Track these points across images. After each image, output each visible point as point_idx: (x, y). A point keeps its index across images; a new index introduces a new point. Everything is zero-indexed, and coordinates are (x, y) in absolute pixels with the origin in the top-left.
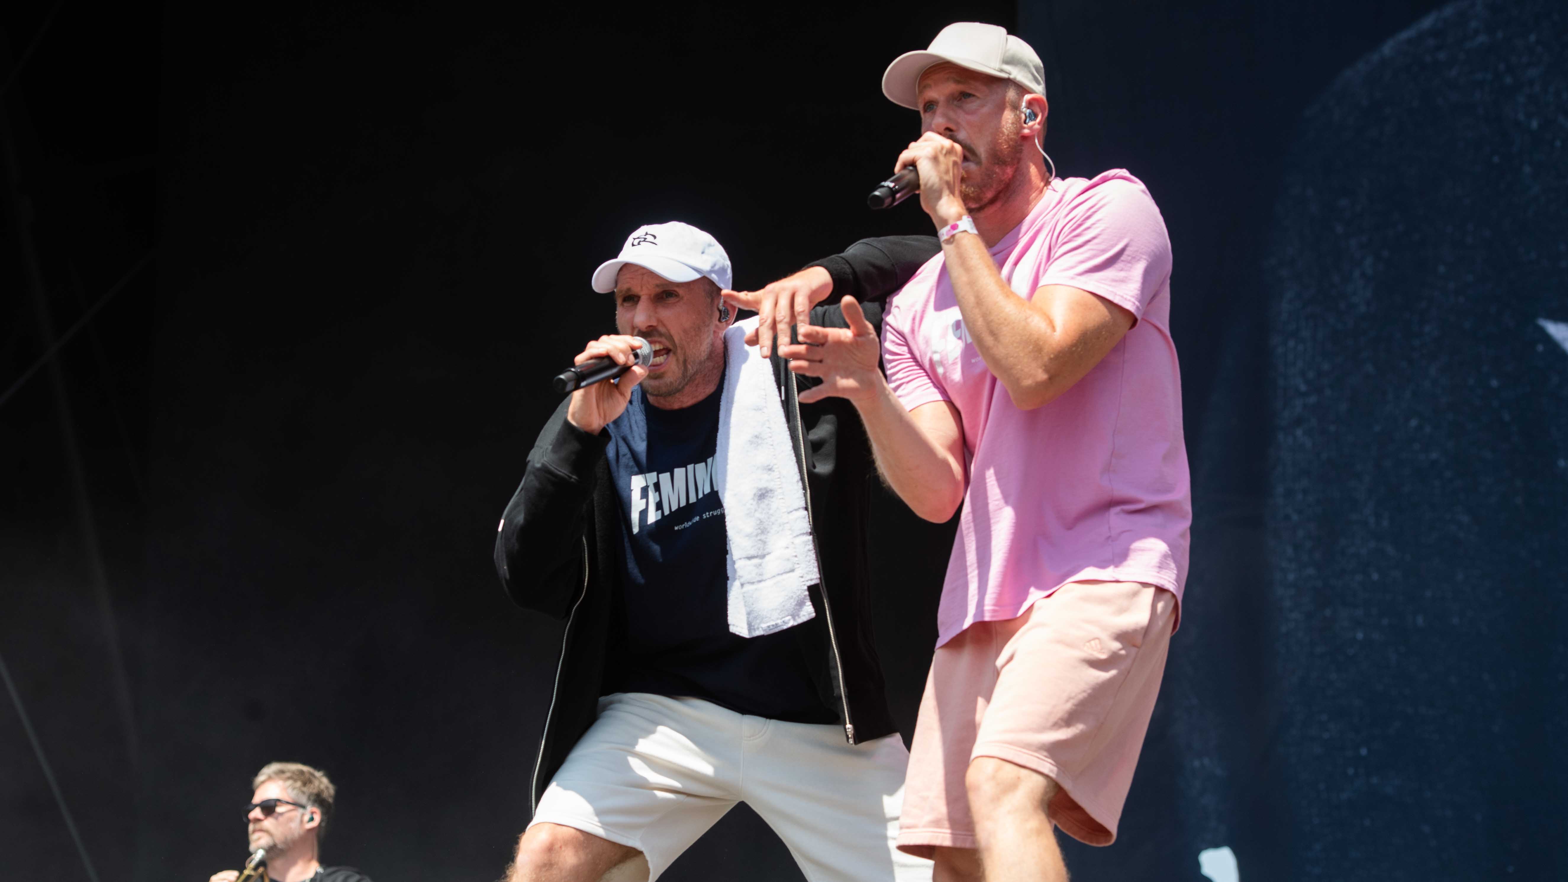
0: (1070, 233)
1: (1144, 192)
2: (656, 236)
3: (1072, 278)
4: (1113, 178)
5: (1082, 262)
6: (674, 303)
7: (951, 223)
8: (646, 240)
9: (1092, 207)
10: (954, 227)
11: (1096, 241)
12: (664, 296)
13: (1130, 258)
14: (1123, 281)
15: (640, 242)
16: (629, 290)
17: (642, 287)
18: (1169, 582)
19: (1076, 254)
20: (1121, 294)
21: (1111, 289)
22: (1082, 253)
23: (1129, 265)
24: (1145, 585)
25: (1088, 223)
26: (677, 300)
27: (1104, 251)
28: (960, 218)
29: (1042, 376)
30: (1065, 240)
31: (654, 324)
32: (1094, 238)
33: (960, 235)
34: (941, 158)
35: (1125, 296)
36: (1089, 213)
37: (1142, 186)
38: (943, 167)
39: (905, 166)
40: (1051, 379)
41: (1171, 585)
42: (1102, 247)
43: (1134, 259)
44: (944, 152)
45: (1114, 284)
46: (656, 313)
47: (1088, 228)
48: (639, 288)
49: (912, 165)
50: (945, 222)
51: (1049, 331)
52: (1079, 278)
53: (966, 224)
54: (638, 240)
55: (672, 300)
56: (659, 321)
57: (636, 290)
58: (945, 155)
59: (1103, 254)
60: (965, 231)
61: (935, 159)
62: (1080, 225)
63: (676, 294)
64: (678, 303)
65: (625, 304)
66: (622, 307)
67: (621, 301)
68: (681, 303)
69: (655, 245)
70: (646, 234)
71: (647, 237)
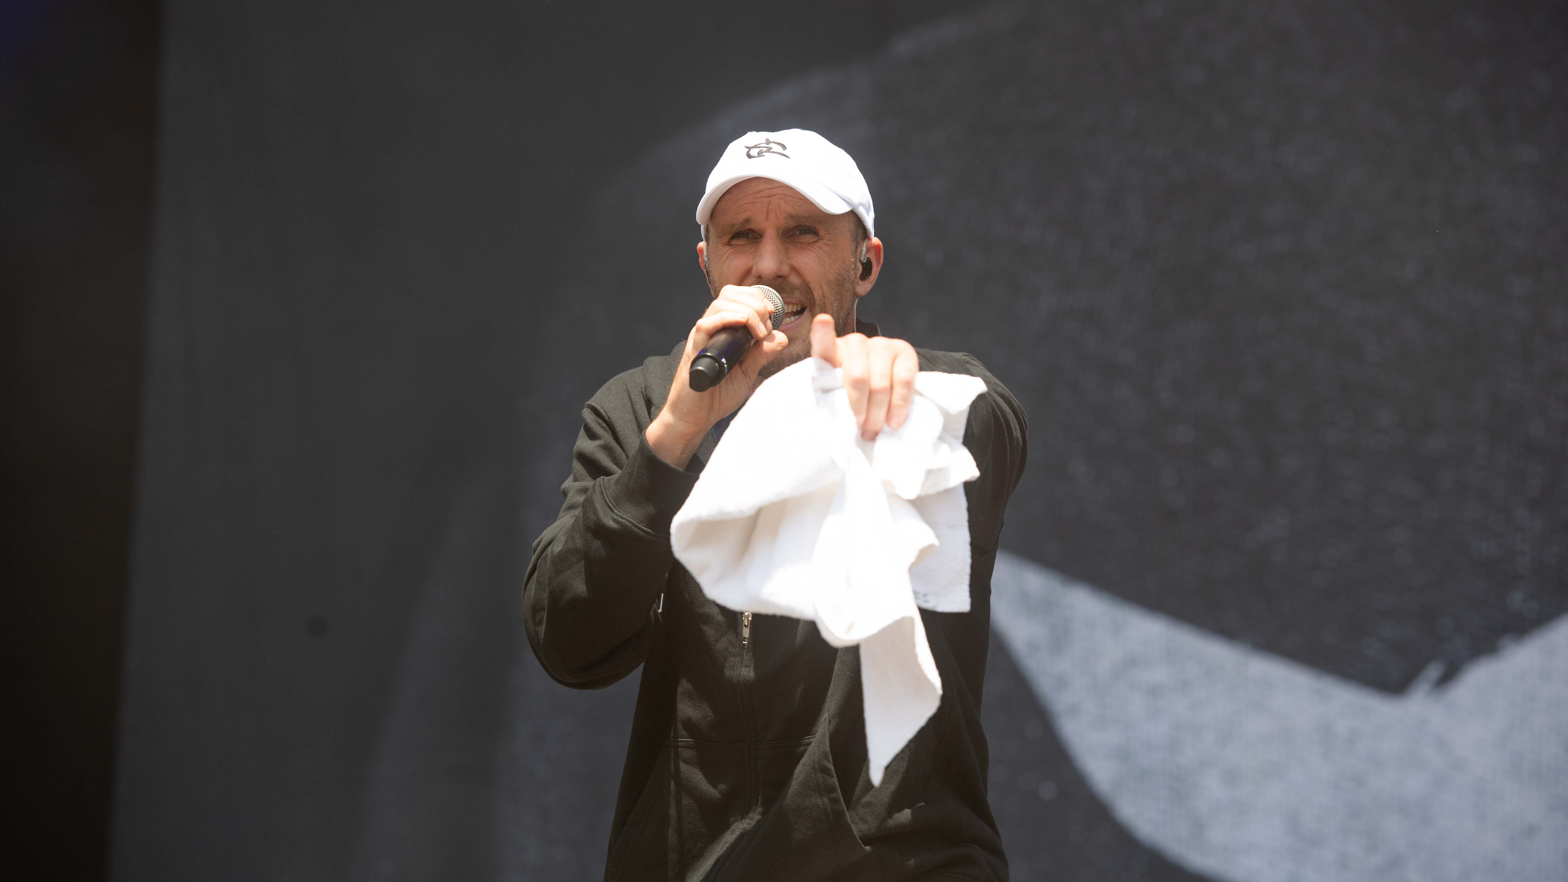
2: (786, 145)
6: (812, 243)
8: (771, 151)
12: (798, 233)
15: (761, 151)
16: (747, 221)
17: (767, 217)
26: (816, 239)
31: (786, 273)
46: (790, 255)
48: (765, 221)
54: (757, 150)
55: (809, 238)
56: (794, 266)
57: (760, 221)
63: (814, 232)
64: (816, 244)
65: (734, 242)
66: (727, 248)
67: (726, 239)
68: (820, 244)
69: (788, 157)
70: (768, 142)
71: (771, 145)
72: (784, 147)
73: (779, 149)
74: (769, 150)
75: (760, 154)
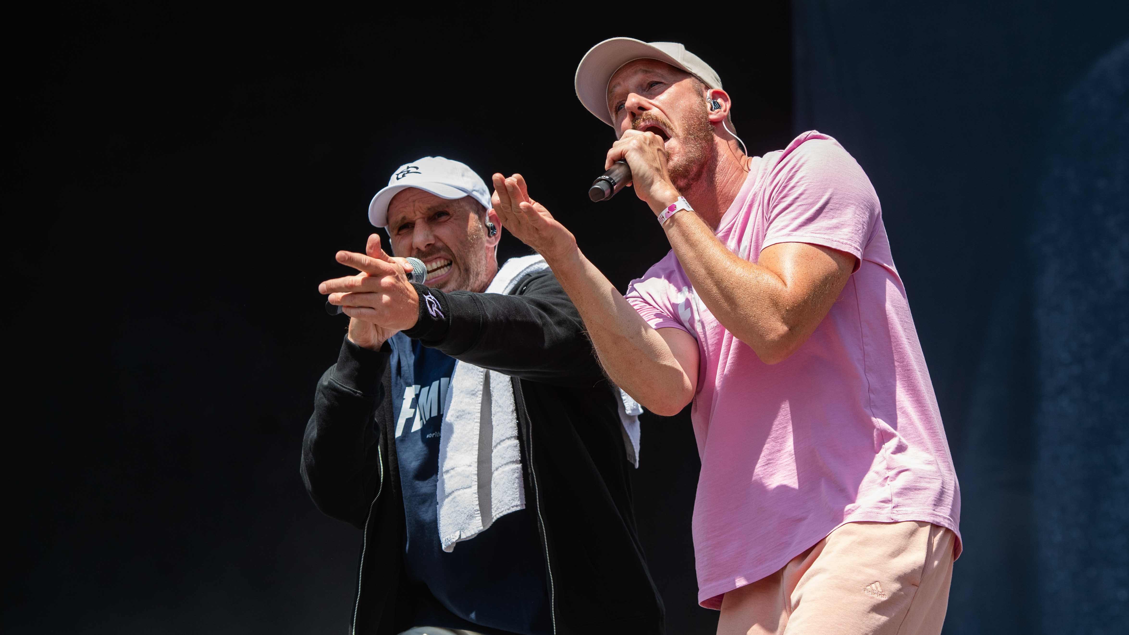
0: (778, 196)
1: (835, 144)
2: (418, 167)
3: (789, 235)
4: (805, 140)
5: (795, 218)
6: (445, 221)
7: (669, 205)
8: (410, 172)
9: (793, 168)
10: (672, 208)
11: (803, 197)
12: (437, 217)
13: (837, 206)
14: (836, 227)
15: (404, 174)
16: (404, 218)
17: (415, 212)
18: (945, 518)
19: (788, 213)
20: (838, 239)
21: (826, 237)
22: (793, 211)
23: (839, 212)
24: (922, 524)
25: (792, 183)
26: (449, 217)
27: (813, 204)
28: (676, 200)
29: (782, 328)
30: (775, 204)
31: (433, 242)
32: (801, 194)
33: (679, 213)
34: (646, 148)
35: (841, 241)
36: (791, 175)
37: (834, 140)
38: (649, 156)
39: (614, 162)
40: (792, 329)
41: (947, 521)
42: (810, 201)
43: (841, 207)
44: (648, 142)
45: (828, 231)
46: (432, 231)
47: (793, 187)
48: (413, 214)
49: (621, 159)
50: (662, 206)
51: (780, 285)
52: (795, 233)
53: (681, 203)
54: (402, 174)
55: (444, 218)
56: (437, 238)
57: (410, 216)
58: (649, 144)
59: (812, 207)
60: (683, 209)
61: (641, 149)
62: (785, 187)
63: (446, 213)
64: (449, 220)
65: (400, 233)
66: (398, 236)
67: (395, 232)
68: (452, 219)
69: (420, 173)
70: (408, 168)
71: (409, 169)
72: (417, 168)
73: (415, 170)
74: (408, 172)
75: (403, 176)
